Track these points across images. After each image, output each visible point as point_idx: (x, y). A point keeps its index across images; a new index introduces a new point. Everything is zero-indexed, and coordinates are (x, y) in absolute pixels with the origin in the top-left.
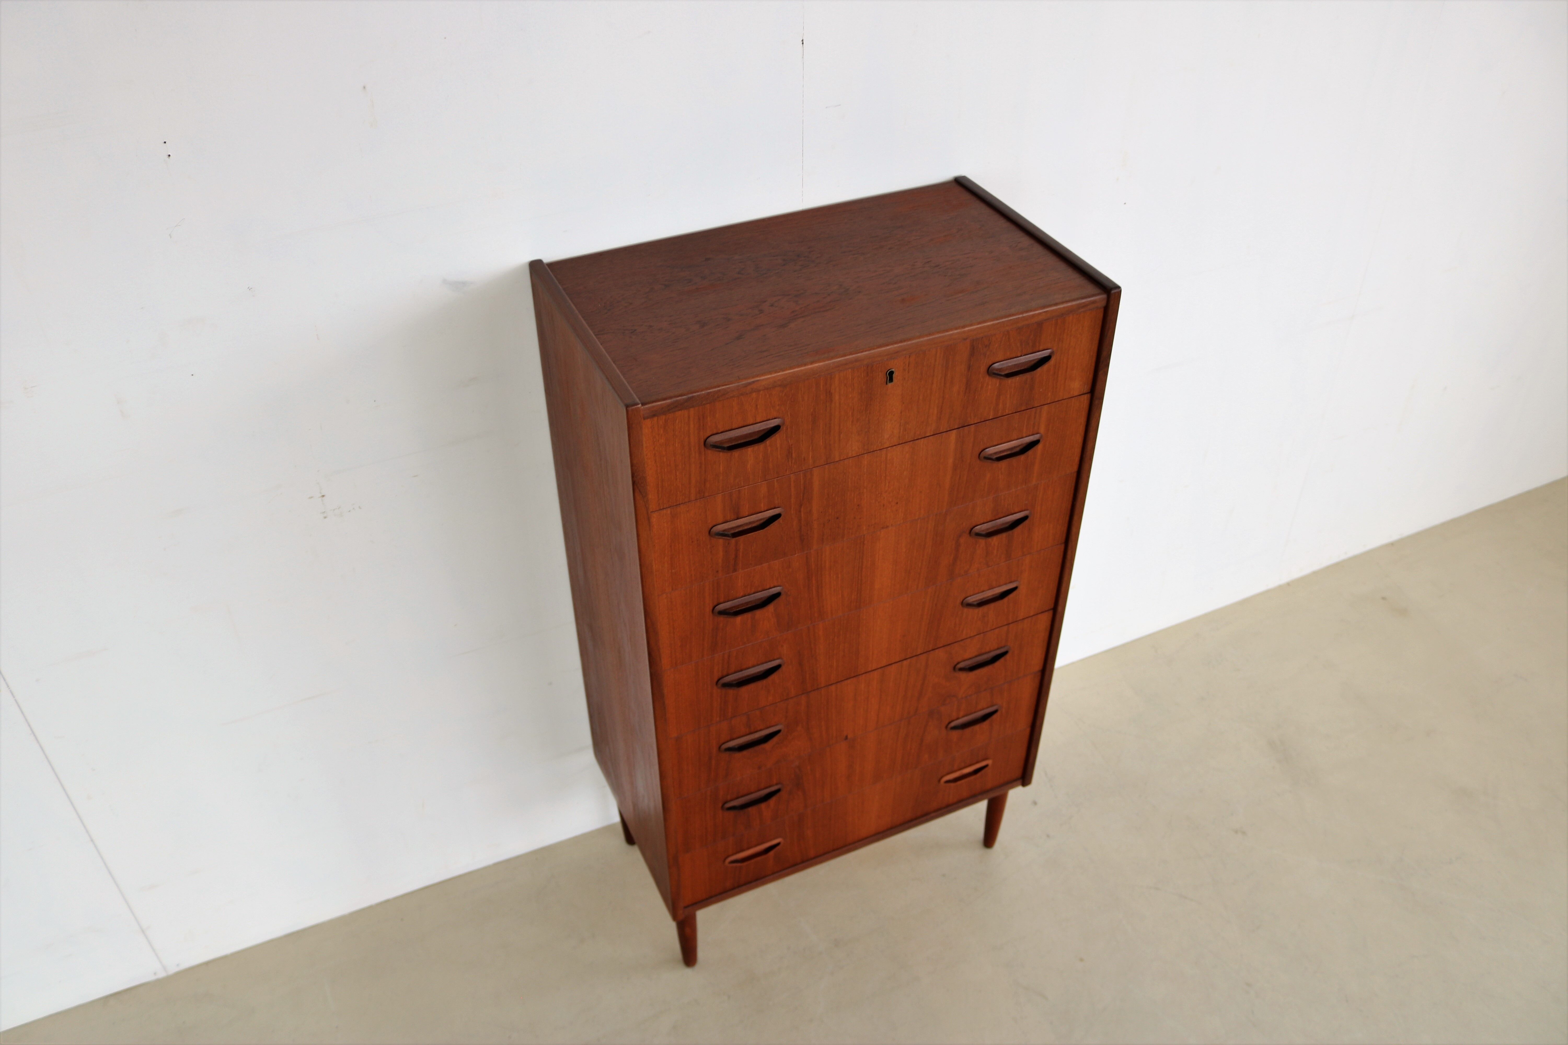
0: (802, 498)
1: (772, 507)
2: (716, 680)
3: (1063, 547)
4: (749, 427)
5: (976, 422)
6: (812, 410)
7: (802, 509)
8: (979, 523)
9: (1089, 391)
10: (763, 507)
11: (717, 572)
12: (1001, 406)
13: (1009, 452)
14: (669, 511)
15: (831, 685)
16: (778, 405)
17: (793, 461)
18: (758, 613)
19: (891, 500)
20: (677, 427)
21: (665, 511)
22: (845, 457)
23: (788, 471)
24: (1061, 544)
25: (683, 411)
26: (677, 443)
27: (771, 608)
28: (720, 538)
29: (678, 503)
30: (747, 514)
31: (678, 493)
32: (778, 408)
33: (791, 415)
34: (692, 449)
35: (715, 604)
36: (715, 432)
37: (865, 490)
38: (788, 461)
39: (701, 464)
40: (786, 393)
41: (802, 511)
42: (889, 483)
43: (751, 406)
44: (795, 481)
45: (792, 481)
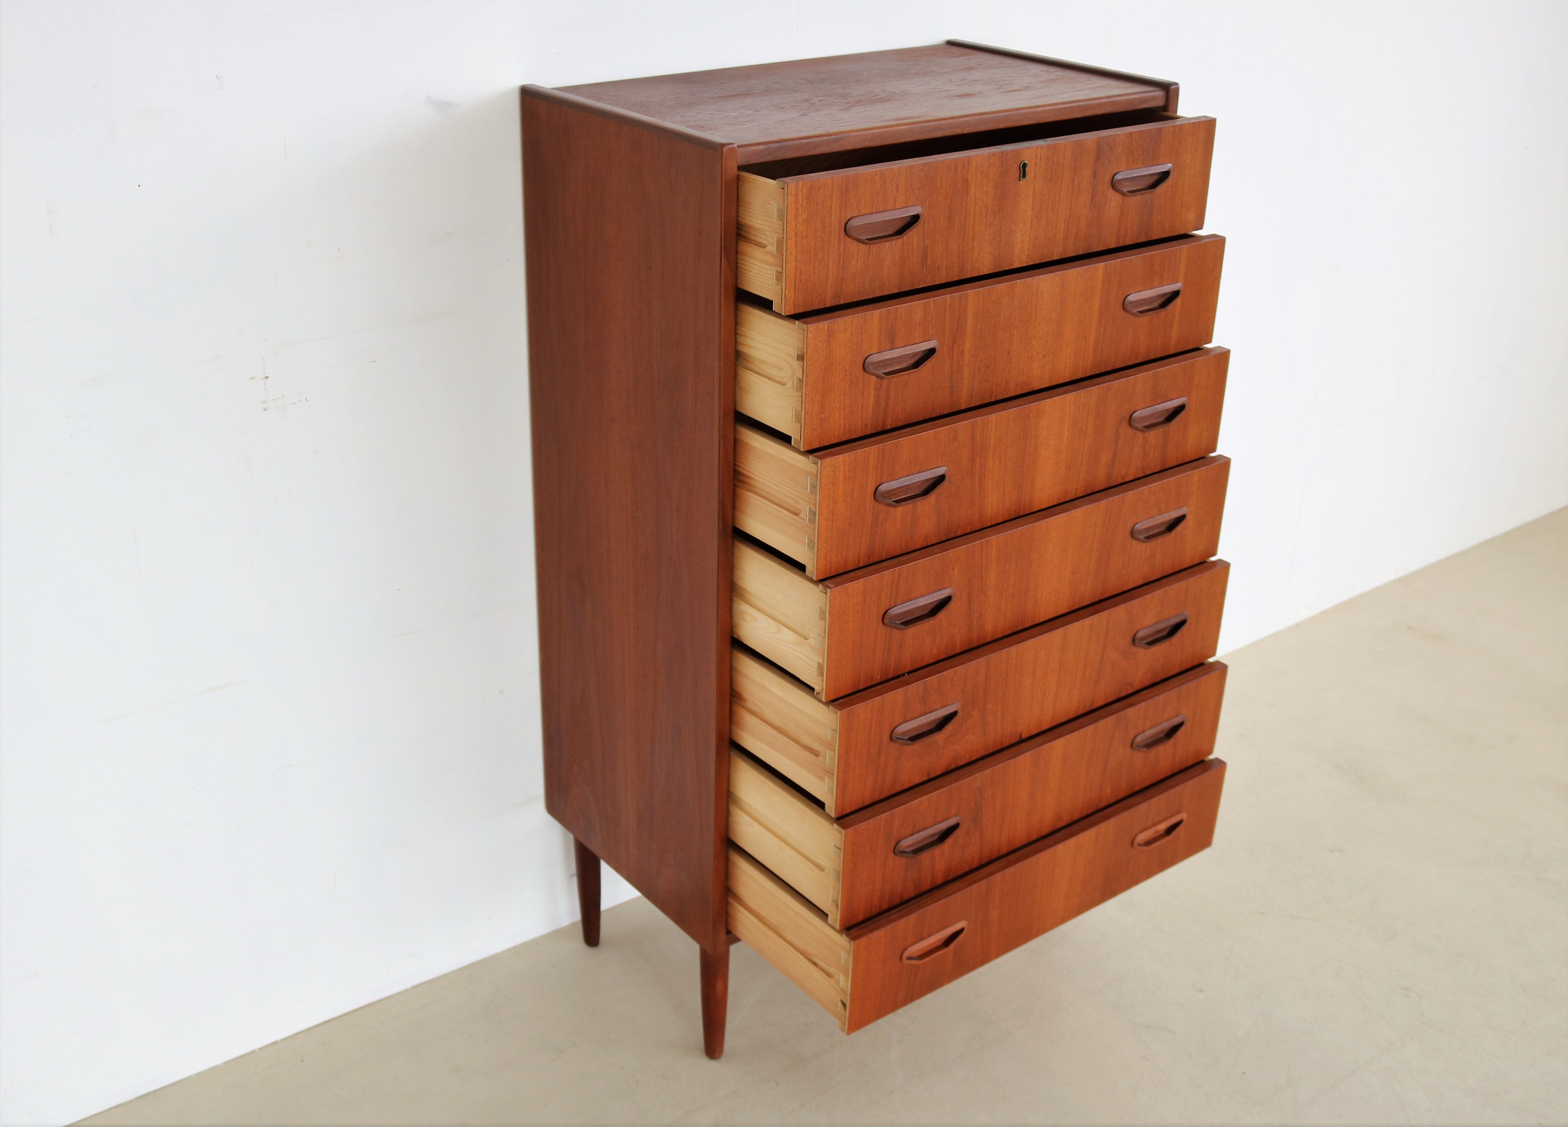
1: (926, 336)
4: (889, 212)
6: (949, 202)
7: (955, 348)
10: (918, 335)
16: (918, 189)
19: (1038, 351)
20: (820, 200)
26: (818, 222)
30: (902, 344)
32: (917, 192)
33: (929, 204)
34: (833, 232)
35: (878, 484)
36: (856, 213)
37: (1016, 331)
38: (923, 268)
39: (839, 255)
40: (926, 173)
41: (955, 350)
42: (1039, 325)
43: (892, 184)
44: (950, 306)
45: (948, 306)
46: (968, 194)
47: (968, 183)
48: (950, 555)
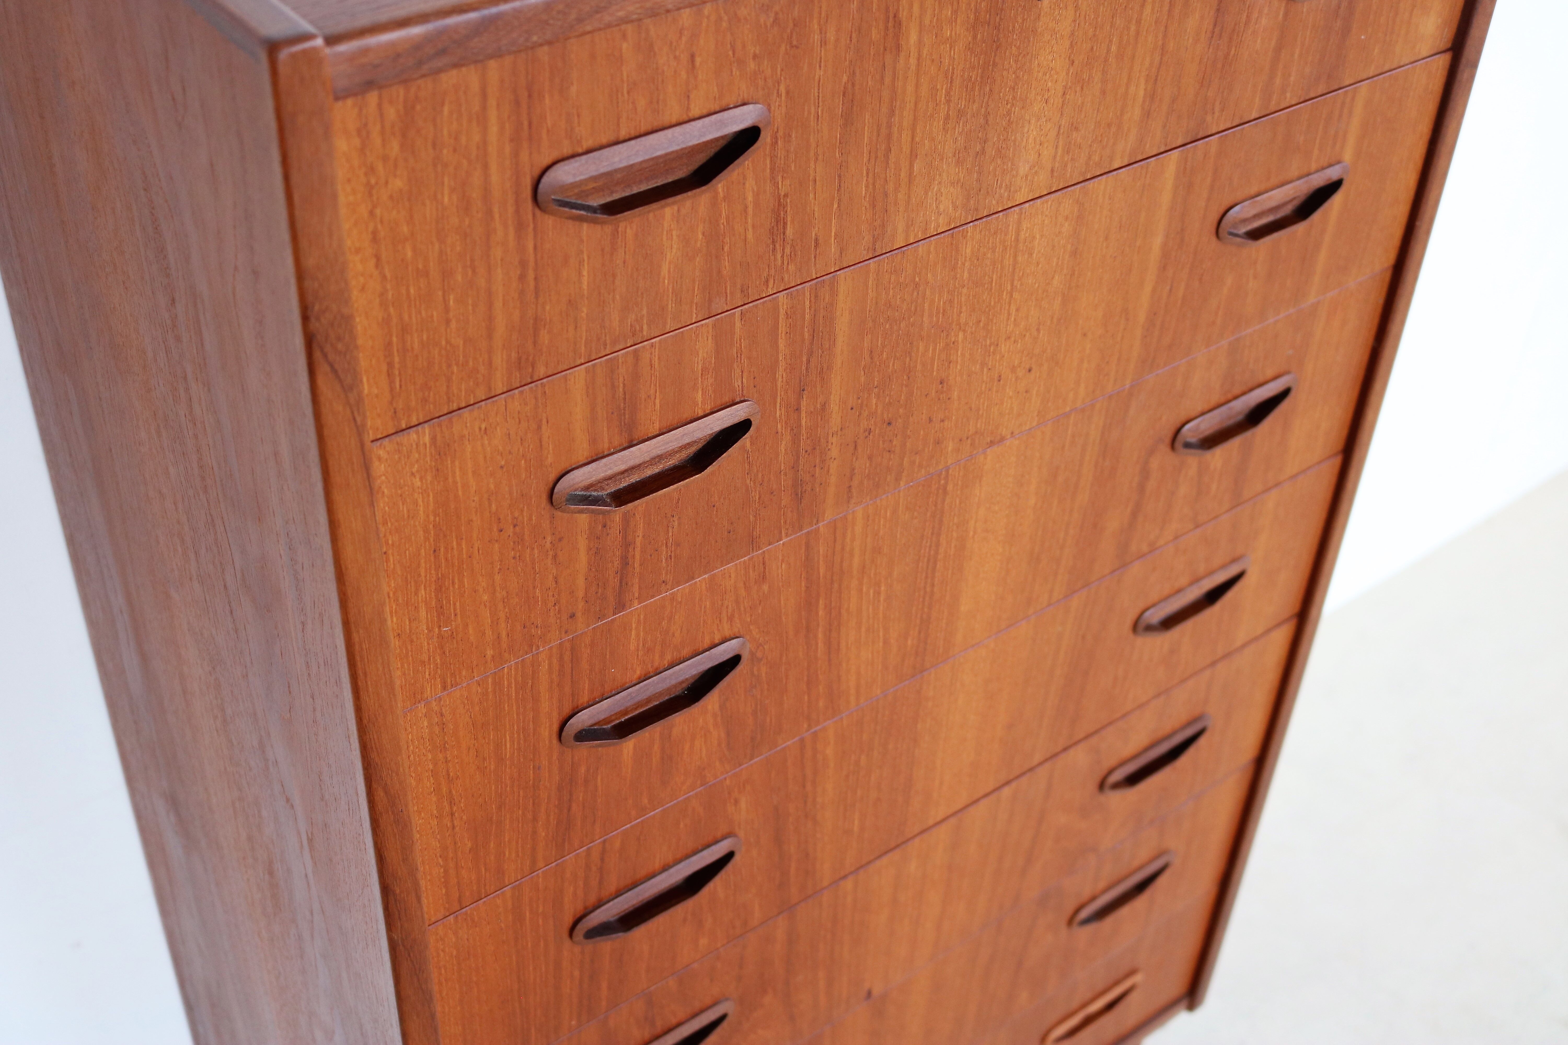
0: (804, 368)
1: (726, 399)
2: (568, 920)
3: (1337, 461)
4: (669, 132)
5: (1222, 128)
6: (845, 78)
7: (804, 403)
8: (1193, 414)
9: (1449, 45)
10: (700, 401)
11: (572, 616)
12: (1278, 81)
13: (1270, 218)
14: (425, 434)
15: (845, 877)
16: (755, 57)
17: (788, 251)
18: (679, 721)
19: (1016, 363)
20: (445, 132)
21: (413, 435)
22: (920, 237)
23: (771, 285)
24: (1329, 457)
25: (464, 69)
26: (446, 192)
27: (712, 700)
28: (581, 512)
29: (455, 407)
30: (656, 428)
31: (455, 369)
32: (752, 65)
33: (788, 93)
34: (496, 210)
35: (567, 711)
36: (567, 150)
37: (961, 335)
38: (774, 249)
39: (523, 264)
40: (777, 13)
41: (803, 408)
42: (1017, 310)
43: (675, 57)
44: (787, 316)
45: (782, 316)
46: (898, 48)
47: (898, 24)
48: (728, 782)
